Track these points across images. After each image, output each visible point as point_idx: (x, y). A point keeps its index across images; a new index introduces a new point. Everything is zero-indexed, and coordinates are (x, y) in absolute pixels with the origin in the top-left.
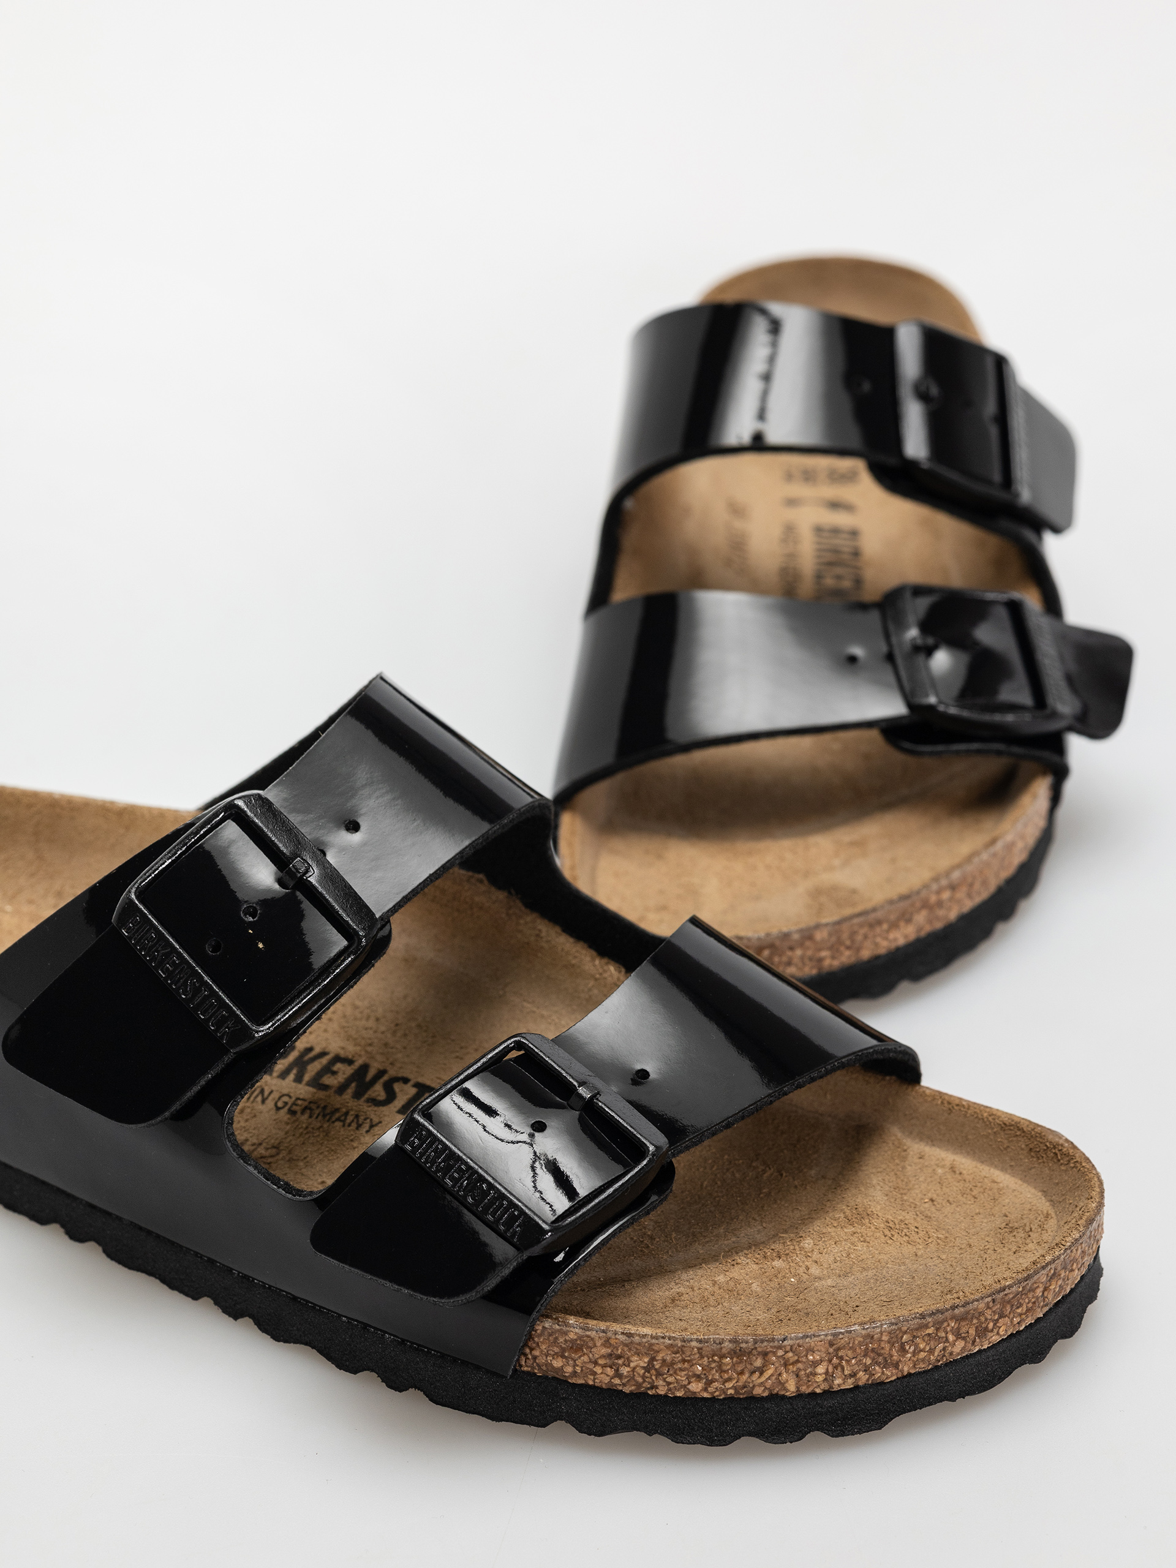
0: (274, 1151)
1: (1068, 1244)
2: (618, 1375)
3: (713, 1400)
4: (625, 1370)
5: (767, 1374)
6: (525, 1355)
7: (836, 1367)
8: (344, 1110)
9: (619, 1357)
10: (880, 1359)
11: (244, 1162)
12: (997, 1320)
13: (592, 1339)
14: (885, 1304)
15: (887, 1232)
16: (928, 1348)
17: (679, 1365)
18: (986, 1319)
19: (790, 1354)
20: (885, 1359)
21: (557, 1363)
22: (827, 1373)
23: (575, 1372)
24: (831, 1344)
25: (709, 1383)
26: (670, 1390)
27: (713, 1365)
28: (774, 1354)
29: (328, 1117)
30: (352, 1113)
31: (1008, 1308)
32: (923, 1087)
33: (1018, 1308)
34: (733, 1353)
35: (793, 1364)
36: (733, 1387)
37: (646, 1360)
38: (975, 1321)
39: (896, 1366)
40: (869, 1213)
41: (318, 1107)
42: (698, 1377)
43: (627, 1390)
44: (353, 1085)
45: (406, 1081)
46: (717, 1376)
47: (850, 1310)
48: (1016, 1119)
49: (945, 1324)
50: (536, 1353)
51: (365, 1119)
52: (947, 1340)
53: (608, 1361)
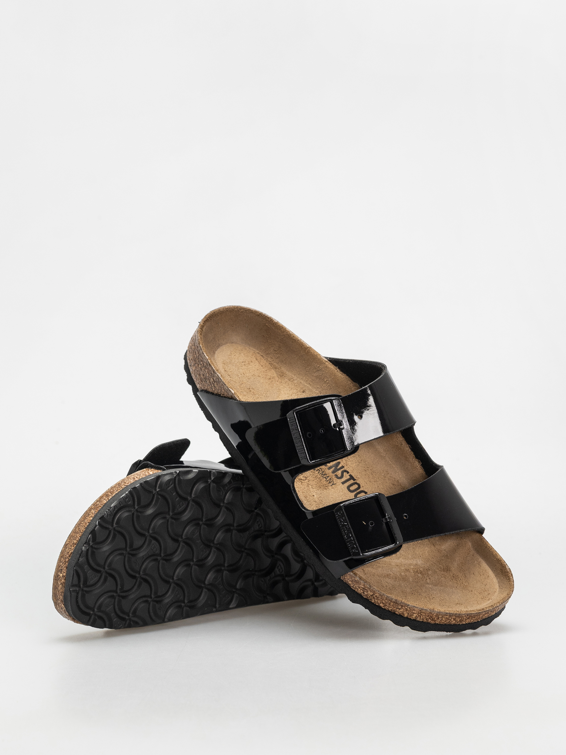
0: (305, 479)
1: (495, 607)
2: (363, 593)
3: (385, 609)
4: (366, 593)
5: (400, 611)
6: (343, 576)
7: (419, 616)
8: (328, 475)
9: (365, 590)
10: (431, 618)
11: (294, 492)
12: (467, 620)
13: (361, 583)
14: (441, 600)
15: (452, 578)
16: (445, 620)
17: (380, 599)
18: (464, 618)
19: (409, 609)
20: (433, 619)
21: (350, 583)
22: (416, 616)
23: (353, 587)
24: (420, 611)
25: (385, 606)
26: (375, 602)
27: (388, 603)
28: (404, 607)
29: (323, 476)
30: (330, 477)
31: (471, 618)
32: (483, 536)
33: (473, 618)
34: (394, 602)
35: (409, 611)
36: (391, 609)
37: (372, 594)
38: (460, 618)
39: (435, 621)
40: (450, 570)
41: (322, 471)
42: (383, 603)
43: (364, 597)
44: (334, 468)
45: (348, 473)
46: (388, 605)
47: (431, 598)
48: (501, 559)
49: (452, 617)
50: (346, 577)
51: (332, 481)
52: (451, 620)
53: (362, 589)
